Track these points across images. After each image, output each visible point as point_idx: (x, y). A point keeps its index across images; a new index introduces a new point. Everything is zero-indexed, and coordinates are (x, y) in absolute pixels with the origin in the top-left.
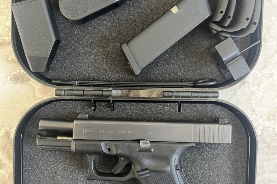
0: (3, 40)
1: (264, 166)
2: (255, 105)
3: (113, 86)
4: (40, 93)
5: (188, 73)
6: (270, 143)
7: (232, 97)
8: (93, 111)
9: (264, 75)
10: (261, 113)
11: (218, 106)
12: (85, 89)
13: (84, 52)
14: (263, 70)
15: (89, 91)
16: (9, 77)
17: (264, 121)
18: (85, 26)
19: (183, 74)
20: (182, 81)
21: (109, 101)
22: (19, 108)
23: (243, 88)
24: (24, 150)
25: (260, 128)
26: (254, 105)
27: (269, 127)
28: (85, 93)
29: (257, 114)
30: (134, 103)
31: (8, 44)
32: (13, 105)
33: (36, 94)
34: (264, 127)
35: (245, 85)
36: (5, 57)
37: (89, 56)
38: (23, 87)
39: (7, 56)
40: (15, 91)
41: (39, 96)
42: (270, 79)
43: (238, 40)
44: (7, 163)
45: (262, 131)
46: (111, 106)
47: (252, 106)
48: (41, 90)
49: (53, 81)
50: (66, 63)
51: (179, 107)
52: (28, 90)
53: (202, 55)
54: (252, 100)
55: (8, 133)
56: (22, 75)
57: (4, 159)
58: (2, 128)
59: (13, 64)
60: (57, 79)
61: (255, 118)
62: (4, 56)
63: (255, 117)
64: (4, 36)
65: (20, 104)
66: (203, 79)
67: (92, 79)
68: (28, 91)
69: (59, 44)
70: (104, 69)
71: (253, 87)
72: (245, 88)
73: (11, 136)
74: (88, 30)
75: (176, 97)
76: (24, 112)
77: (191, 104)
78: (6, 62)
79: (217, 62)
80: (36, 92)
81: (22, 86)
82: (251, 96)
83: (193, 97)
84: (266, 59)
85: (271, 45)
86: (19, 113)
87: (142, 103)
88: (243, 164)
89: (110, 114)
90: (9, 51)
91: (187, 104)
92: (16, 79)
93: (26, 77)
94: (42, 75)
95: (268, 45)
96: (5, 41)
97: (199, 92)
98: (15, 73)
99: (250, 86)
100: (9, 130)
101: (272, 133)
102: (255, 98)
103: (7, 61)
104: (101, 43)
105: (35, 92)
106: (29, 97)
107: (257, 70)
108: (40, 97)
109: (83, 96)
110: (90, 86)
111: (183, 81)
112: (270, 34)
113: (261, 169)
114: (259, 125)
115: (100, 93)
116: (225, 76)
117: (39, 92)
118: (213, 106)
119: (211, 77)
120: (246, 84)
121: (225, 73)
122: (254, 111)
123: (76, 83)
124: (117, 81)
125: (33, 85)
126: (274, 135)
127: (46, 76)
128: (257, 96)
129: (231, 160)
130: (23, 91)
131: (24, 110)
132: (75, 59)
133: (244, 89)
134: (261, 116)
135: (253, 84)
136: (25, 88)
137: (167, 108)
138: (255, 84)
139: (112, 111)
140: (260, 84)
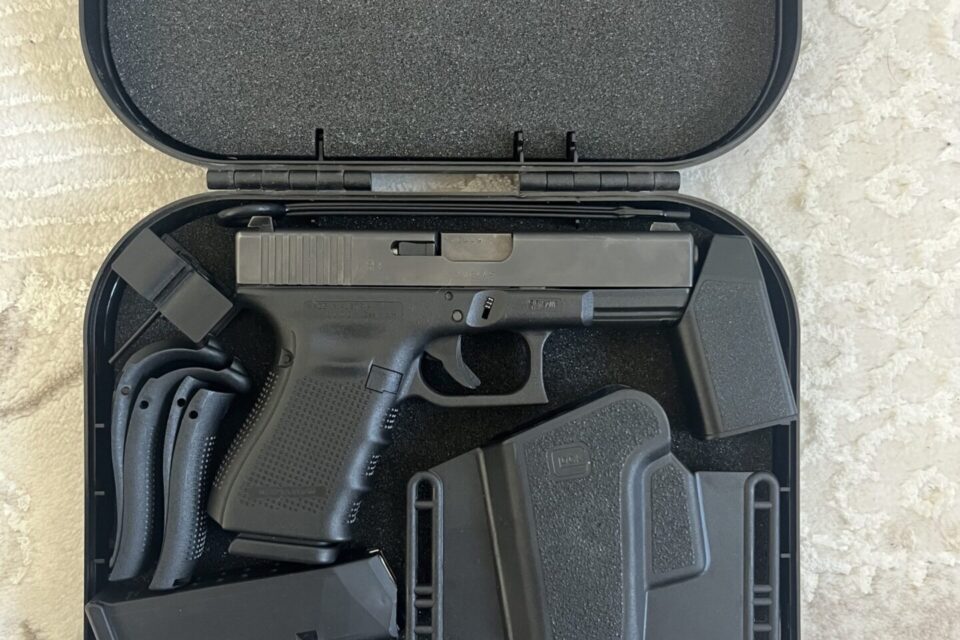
2: (849, 505)
6: (899, 616)
9: (869, 414)
10: (866, 526)
14: (865, 400)
17: (876, 550)
25: (868, 573)
26: (844, 505)
27: (892, 569)
29: (854, 532)
34: (878, 569)
42: (888, 426)
45: (873, 580)
47: (840, 507)
54: (836, 488)
63: (850, 539)
71: (840, 452)
82: (835, 477)
84: (872, 368)
85: (884, 328)
95: (874, 328)
101: (904, 586)
102: (846, 485)
107: (846, 400)
112: (880, 295)
114: (864, 564)
122: (844, 522)
126: (911, 592)
128: (854, 479)
133: (813, 459)
134: (868, 537)
138: (845, 442)
140: (859, 443)
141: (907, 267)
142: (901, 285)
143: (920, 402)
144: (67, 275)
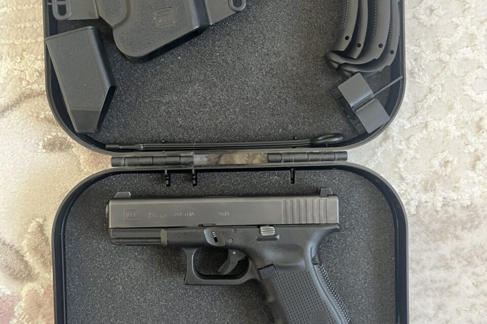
0: (31, 89)
1: (422, 259)
2: (405, 170)
3: (195, 150)
4: (88, 166)
5: (302, 127)
6: (429, 225)
7: (370, 159)
8: (167, 187)
9: (415, 125)
10: (413, 181)
11: (348, 172)
12: (155, 155)
13: (151, 101)
14: (413, 118)
15: (161, 158)
16: (41, 143)
17: (418, 192)
18: (151, 64)
19: (295, 129)
20: (294, 139)
21: (191, 171)
22: (57, 189)
23: (386, 146)
24: (67, 250)
25: (414, 204)
26: (402, 170)
27: (426, 202)
28: (156, 160)
29: (407, 184)
30: (226, 173)
31: (39, 95)
32: (49, 185)
33: (82, 167)
34: (419, 202)
35: (388, 141)
36: (35, 115)
37: (158, 107)
38: (63, 157)
39: (37, 113)
40: (50, 164)
41: (86, 170)
42: (424, 131)
43: (373, 75)
44: (41, 272)
45: (417, 207)
46: (193, 179)
47: (400, 171)
48: (89, 161)
49: (107, 146)
50: (125, 119)
51: (292, 177)
52: (70, 161)
53: (321, 100)
54: (398, 162)
55: (41, 227)
56: (60, 139)
57: (36, 266)
58: (33, 219)
59: (46, 124)
60: (112, 142)
61: (405, 189)
62: (33, 112)
63: (405, 187)
64: (33, 83)
65: (58, 182)
66: (325, 135)
67: (163, 141)
68: (70, 163)
69: (114, 92)
70: (181, 126)
71: (400, 144)
72: (387, 146)
73: (46, 231)
74: (156, 70)
75: (286, 161)
76: (64, 194)
77: (309, 171)
78: (36, 122)
79: (343, 109)
80: (82, 164)
81: (61, 156)
82: (398, 157)
83: (311, 160)
84: (416, 102)
85: (423, 82)
86: (58, 197)
87: (238, 173)
88: (390, 257)
89: (192, 190)
90: (40, 105)
91: (303, 172)
92: (51, 146)
93: (67, 142)
94: (91, 138)
95: (418, 82)
96: (34, 91)
97: (319, 153)
98: (50, 137)
99: (395, 142)
100: (43, 222)
101: (432, 210)
102: (403, 160)
103: (37, 120)
104: (176, 88)
105: (80, 164)
106: (71, 172)
107: (404, 118)
108: (88, 172)
109: (152, 164)
110: (161, 151)
111: (296, 138)
112: (420, 66)
113: (418, 264)
114: (412, 199)
115: (177, 159)
116: (356, 128)
117: (85, 164)
118: (341, 173)
119: (336, 132)
120: (389, 139)
121: (356, 125)
122: (402, 179)
123: (140, 147)
124: (200, 141)
125: (77, 154)
126: (435, 213)
127: (96, 140)
128: (407, 157)
129: (371, 252)
130: (63, 163)
131: (64, 191)
132: (138, 112)
133: (387, 148)
134: (414, 186)
135: (399, 140)
136: (66, 158)
137: (275, 177)
138: (403, 139)
139: (194, 185)
140: (410, 139)
141: (434, 52)
142: (431, 61)
143: (440, 119)
144: (11, 54)
